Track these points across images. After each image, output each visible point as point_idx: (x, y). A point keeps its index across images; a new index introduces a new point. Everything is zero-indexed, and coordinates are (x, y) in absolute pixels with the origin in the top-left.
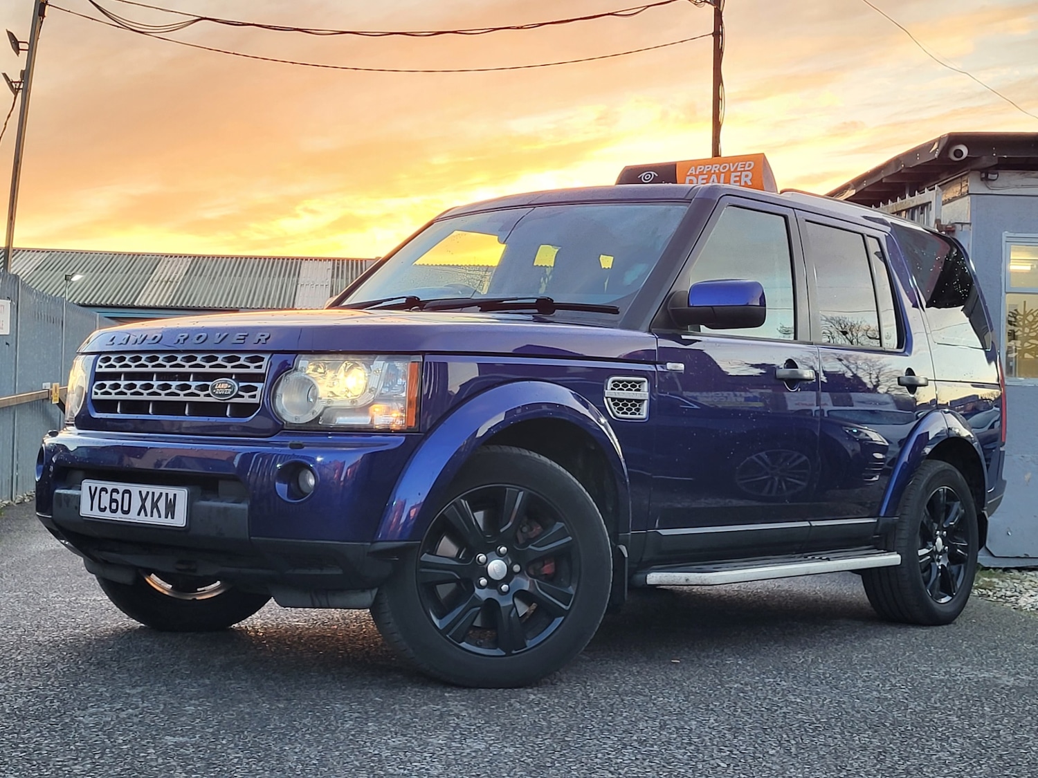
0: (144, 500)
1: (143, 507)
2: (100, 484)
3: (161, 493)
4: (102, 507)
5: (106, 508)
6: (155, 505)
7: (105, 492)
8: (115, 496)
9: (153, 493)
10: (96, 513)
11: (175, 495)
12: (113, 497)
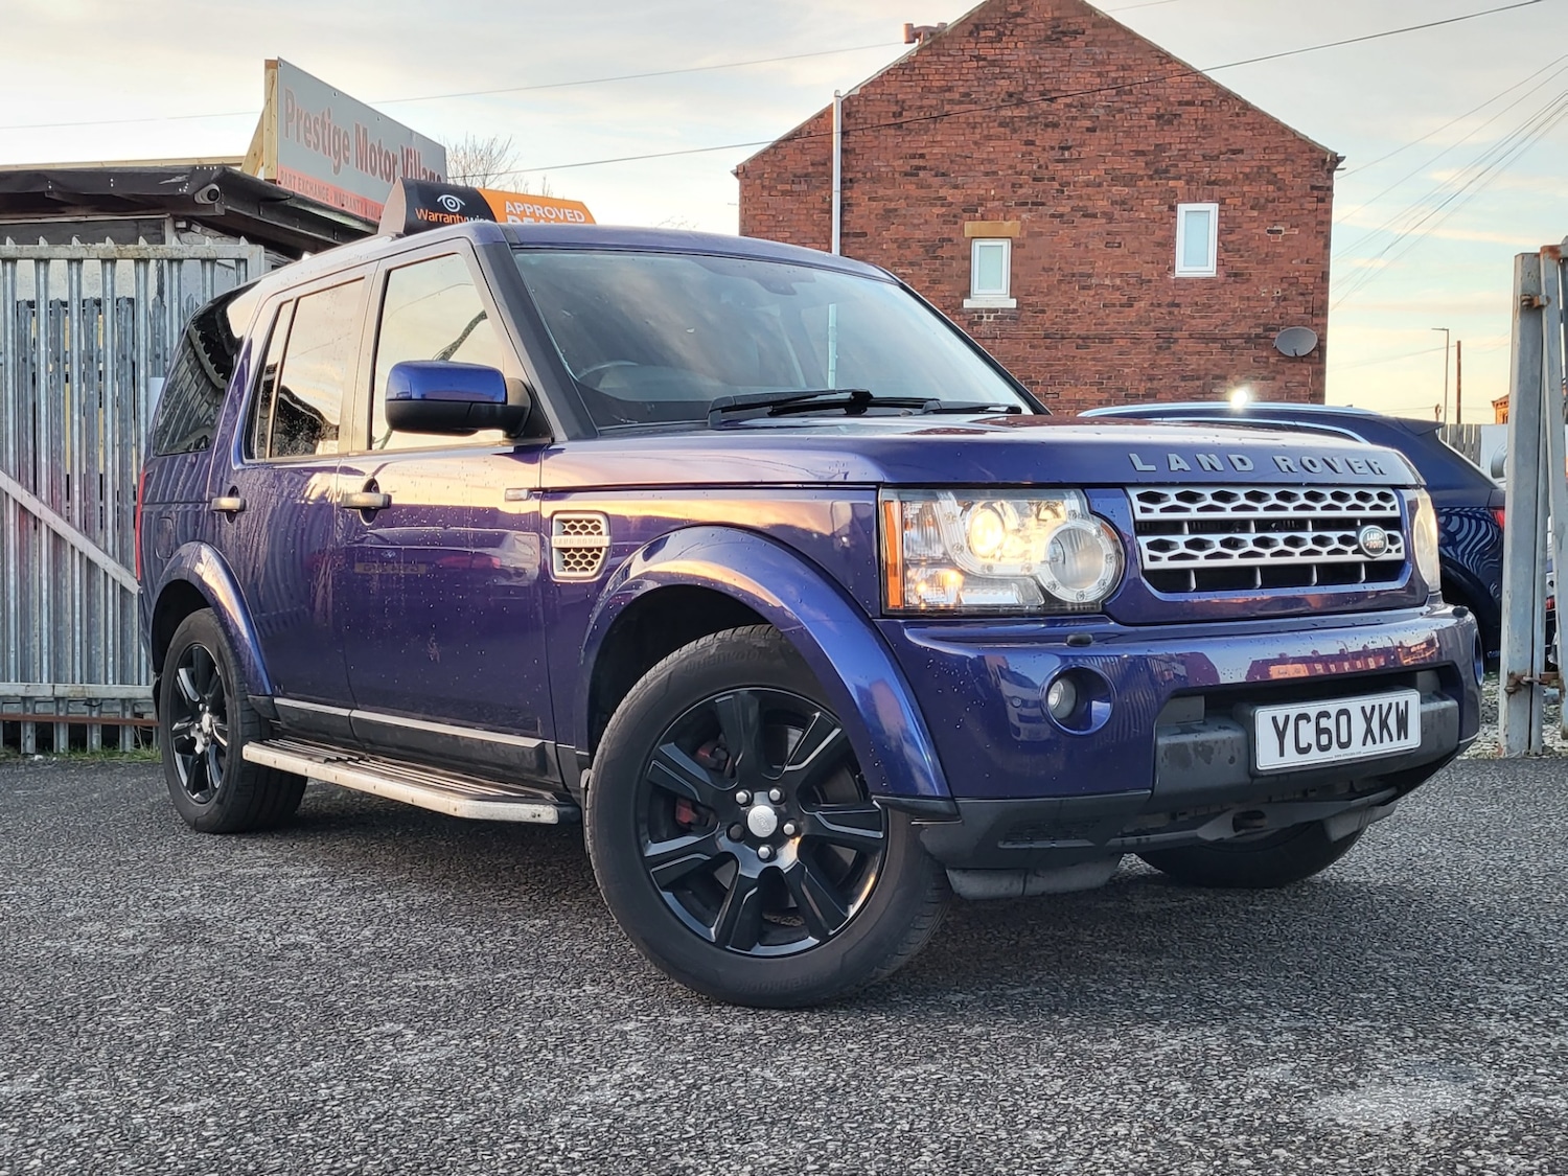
0: (1368, 720)
1: (1369, 731)
2: (1293, 710)
3: (1390, 704)
4: (1303, 745)
5: (1310, 746)
6: (1384, 724)
7: (1305, 721)
8: (1324, 723)
9: (1381, 706)
10: (1292, 759)
11: (1407, 703)
12: (1321, 726)
